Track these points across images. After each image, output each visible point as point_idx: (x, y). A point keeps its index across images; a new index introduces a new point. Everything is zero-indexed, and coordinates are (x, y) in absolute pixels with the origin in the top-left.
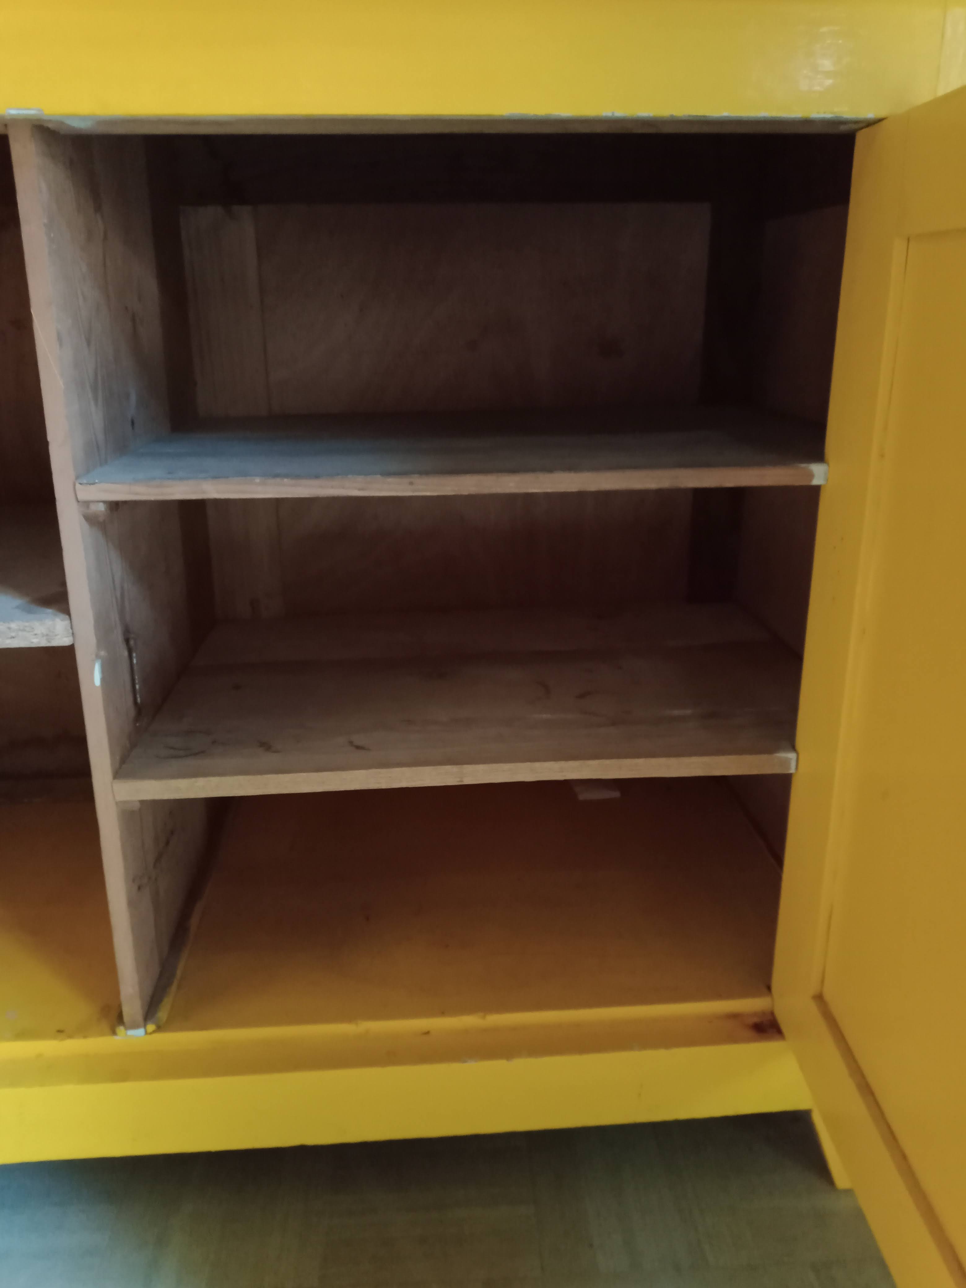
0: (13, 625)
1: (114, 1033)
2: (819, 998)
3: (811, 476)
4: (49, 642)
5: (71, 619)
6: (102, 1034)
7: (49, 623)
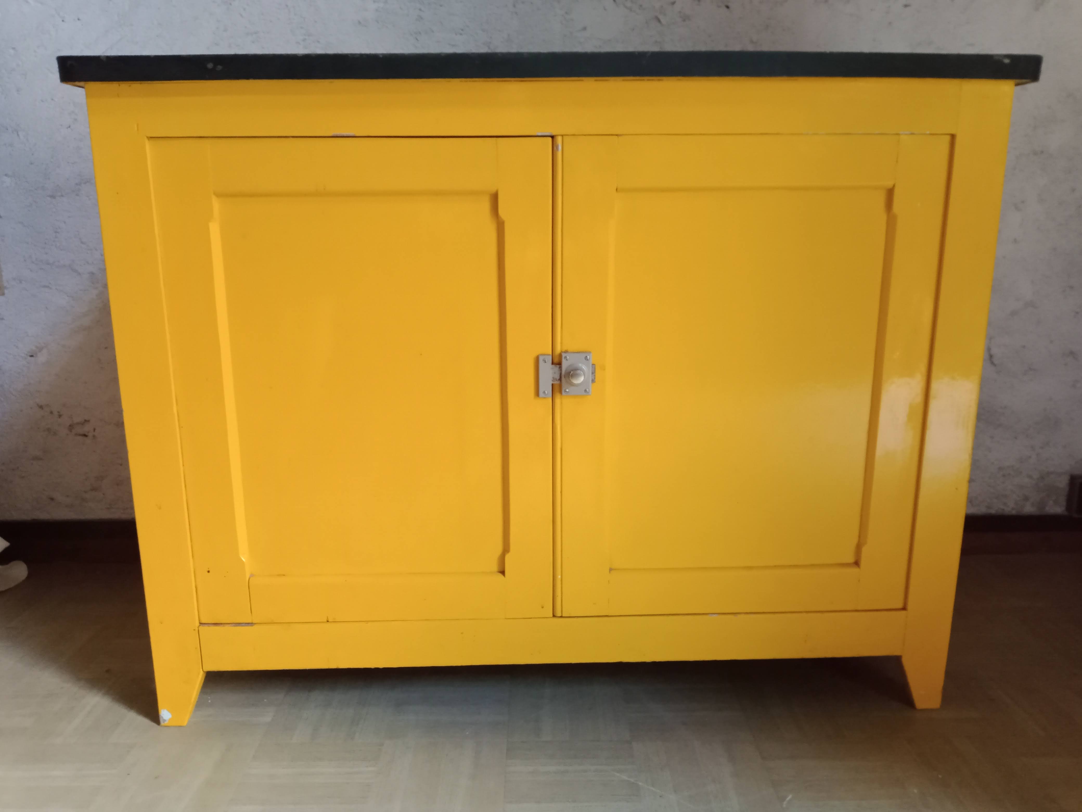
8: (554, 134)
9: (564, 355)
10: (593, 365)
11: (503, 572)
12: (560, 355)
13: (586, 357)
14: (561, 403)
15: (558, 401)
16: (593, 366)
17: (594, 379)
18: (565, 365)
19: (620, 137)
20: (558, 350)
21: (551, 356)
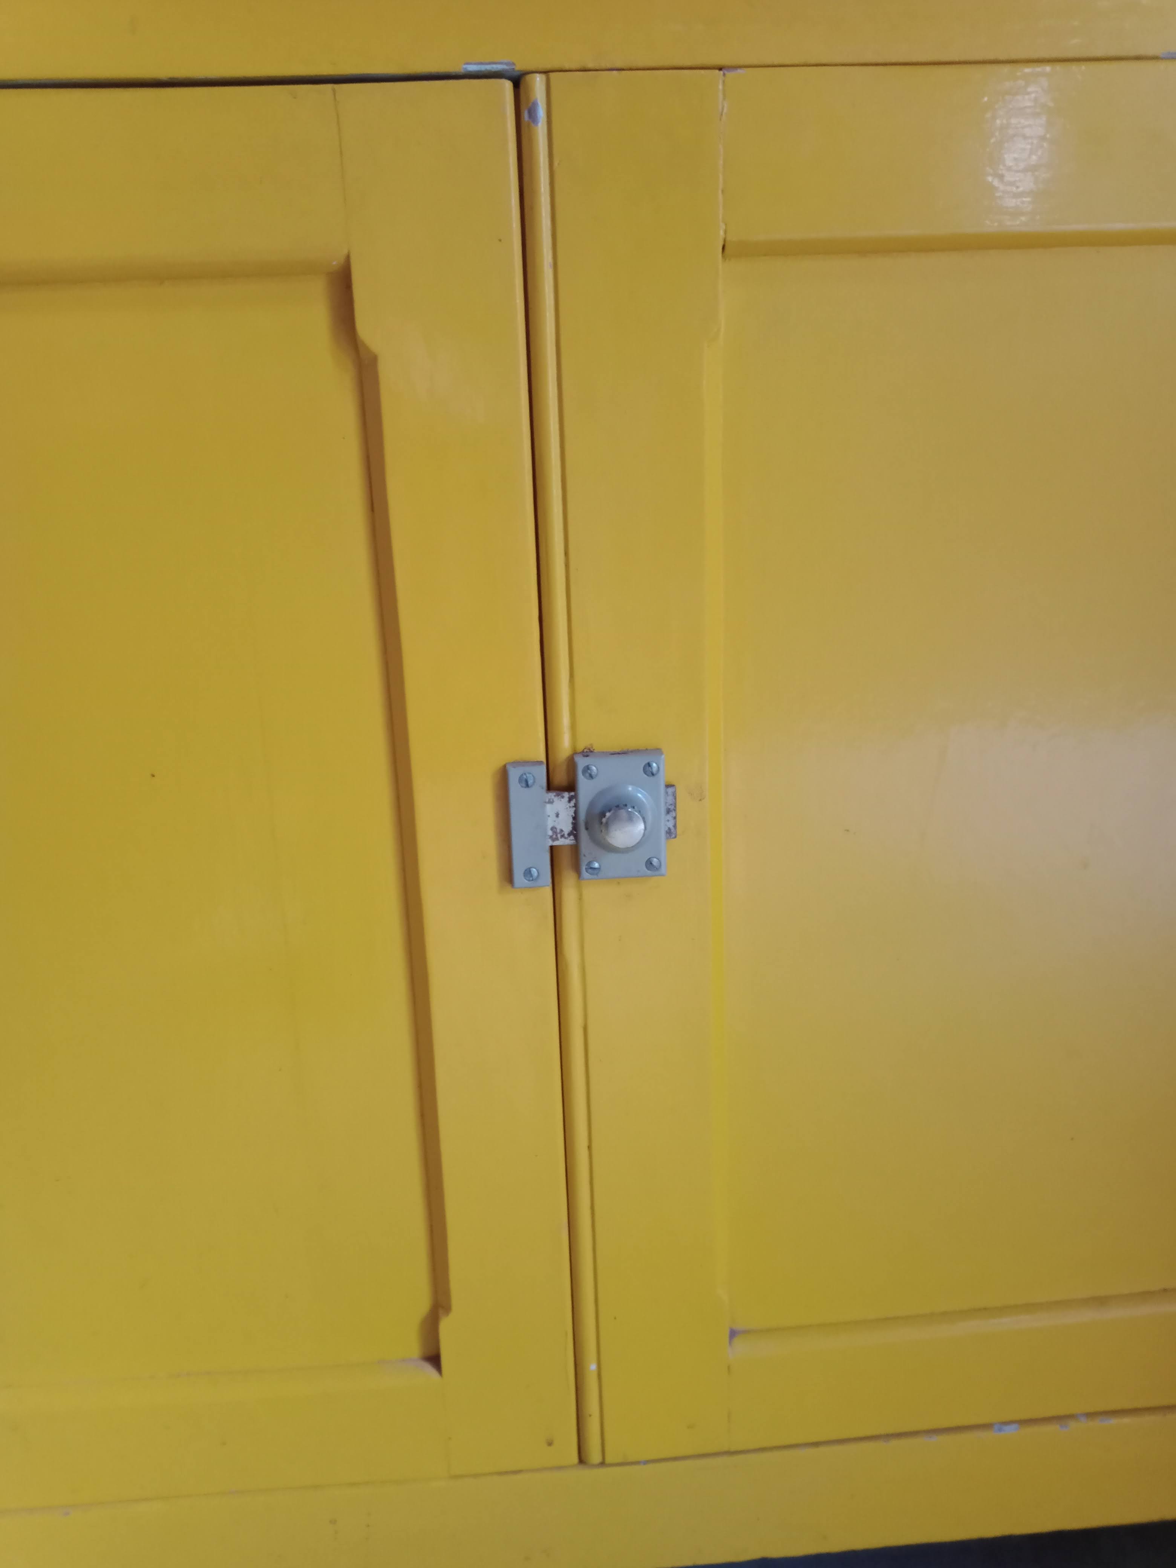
8: (520, 67)
9: (581, 762)
10: (668, 786)
11: (434, 1359)
12: (571, 764)
13: (649, 765)
14: (580, 898)
15: (569, 894)
16: (670, 790)
17: (673, 830)
18: (586, 789)
19: (730, 75)
20: (565, 745)
21: (544, 767)
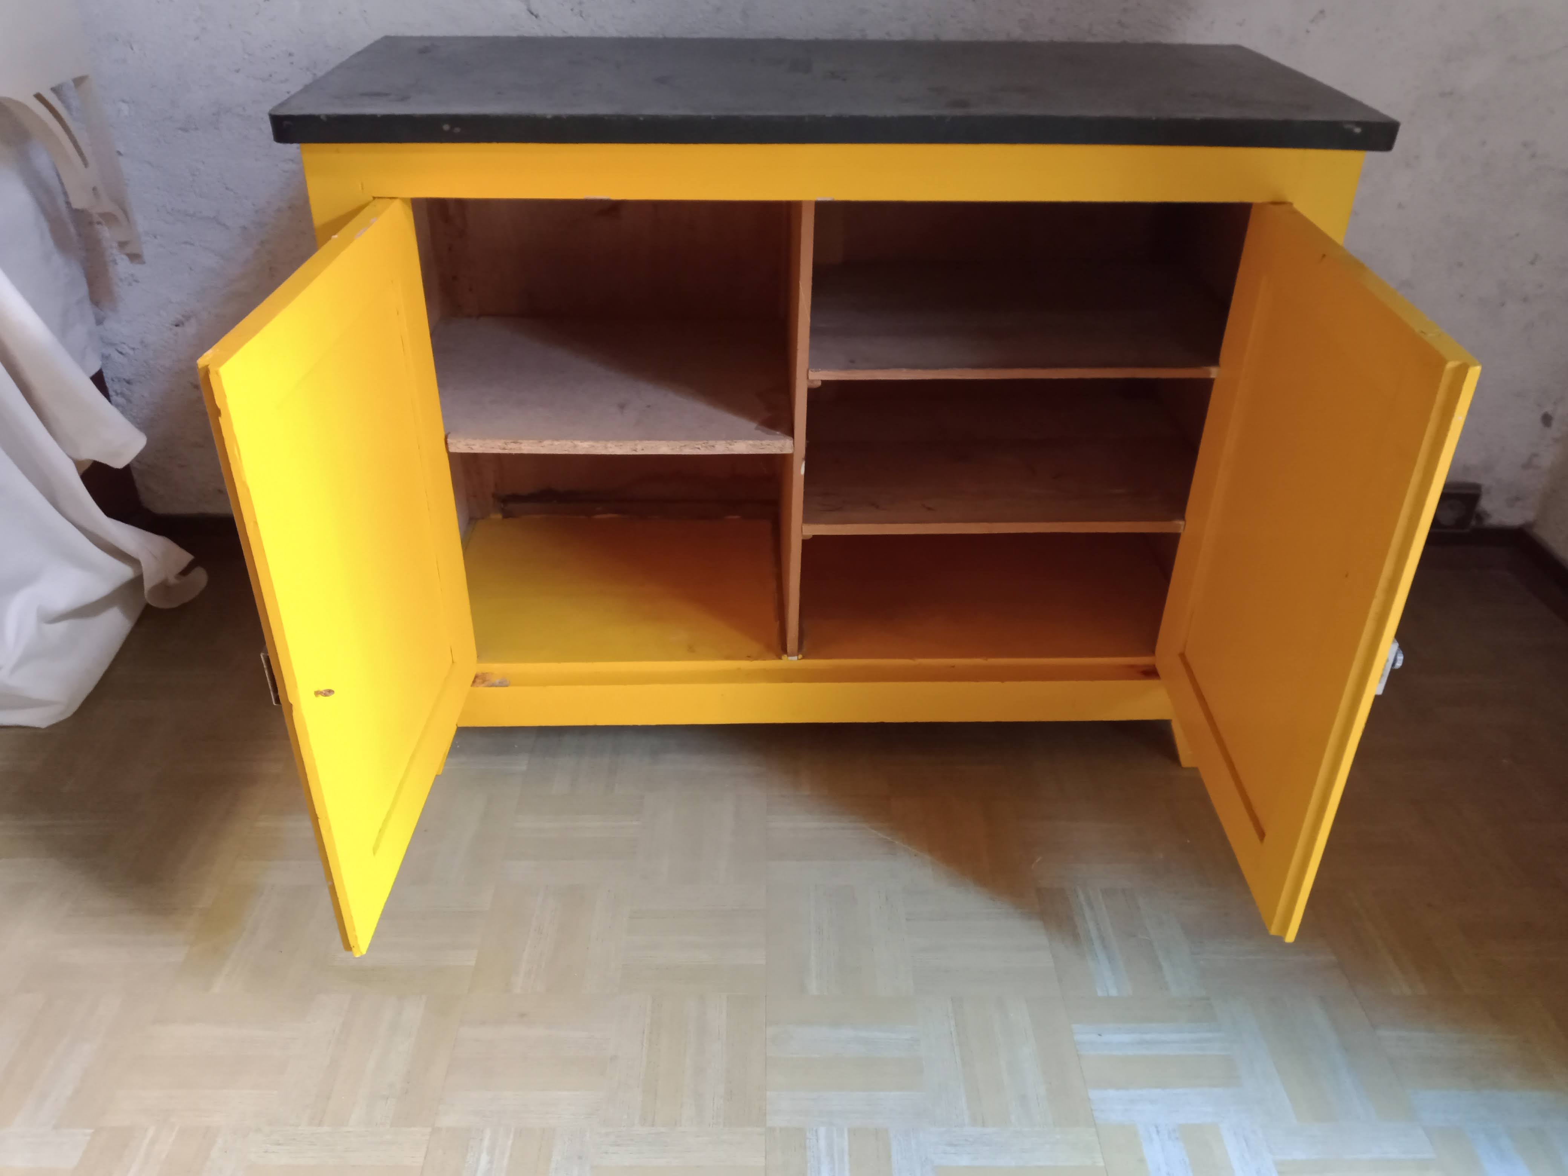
0: (764, 442)
1: (780, 658)
2: (1182, 656)
3: (1210, 373)
4: (781, 451)
5: (794, 441)
6: (774, 659)
7: (782, 441)
